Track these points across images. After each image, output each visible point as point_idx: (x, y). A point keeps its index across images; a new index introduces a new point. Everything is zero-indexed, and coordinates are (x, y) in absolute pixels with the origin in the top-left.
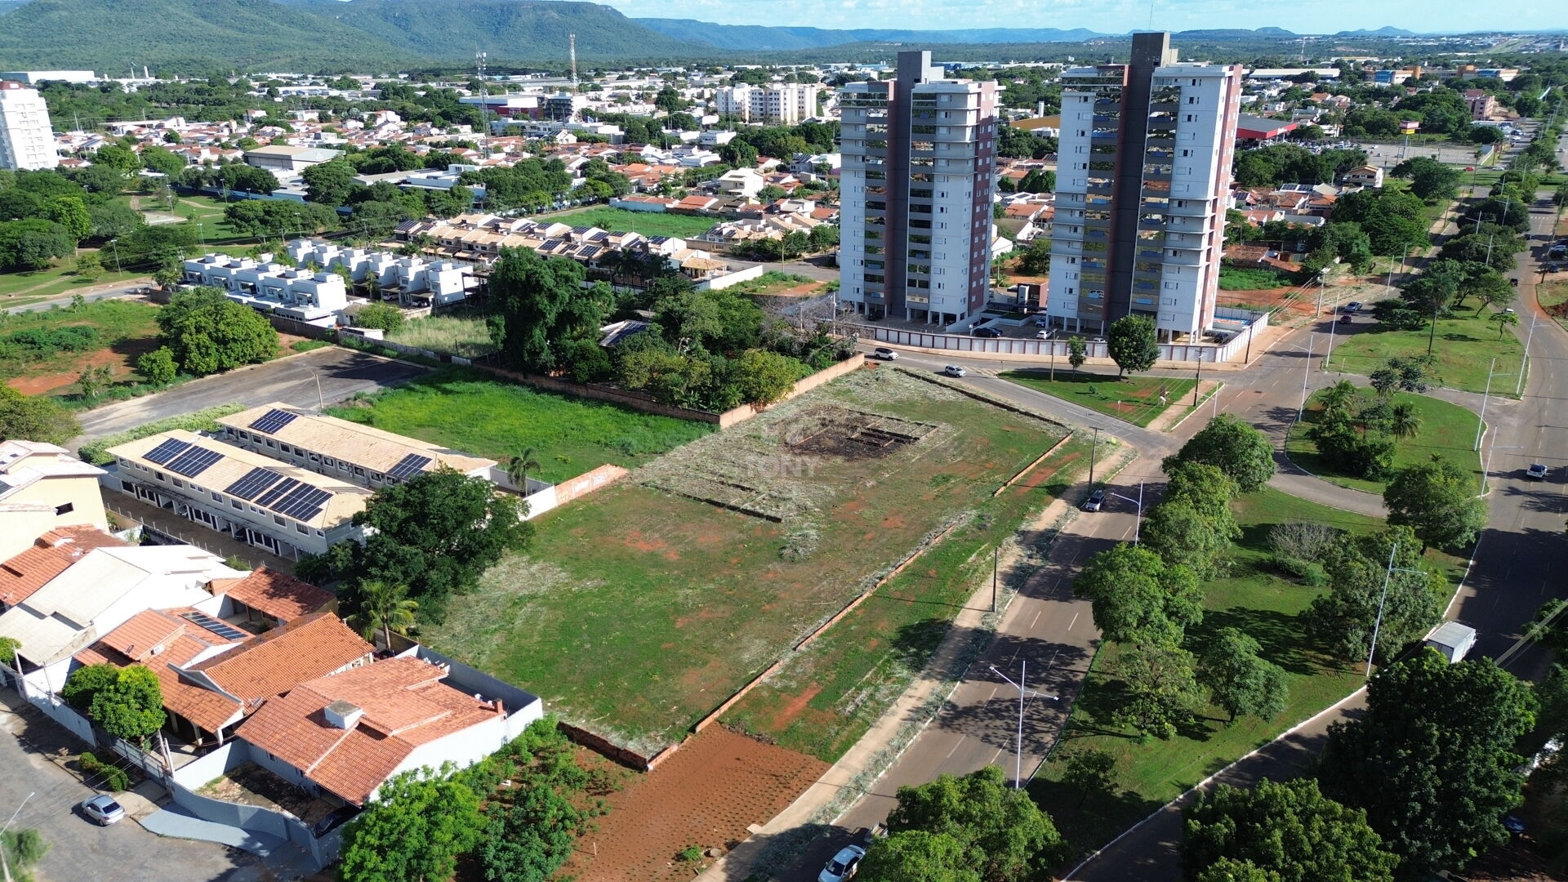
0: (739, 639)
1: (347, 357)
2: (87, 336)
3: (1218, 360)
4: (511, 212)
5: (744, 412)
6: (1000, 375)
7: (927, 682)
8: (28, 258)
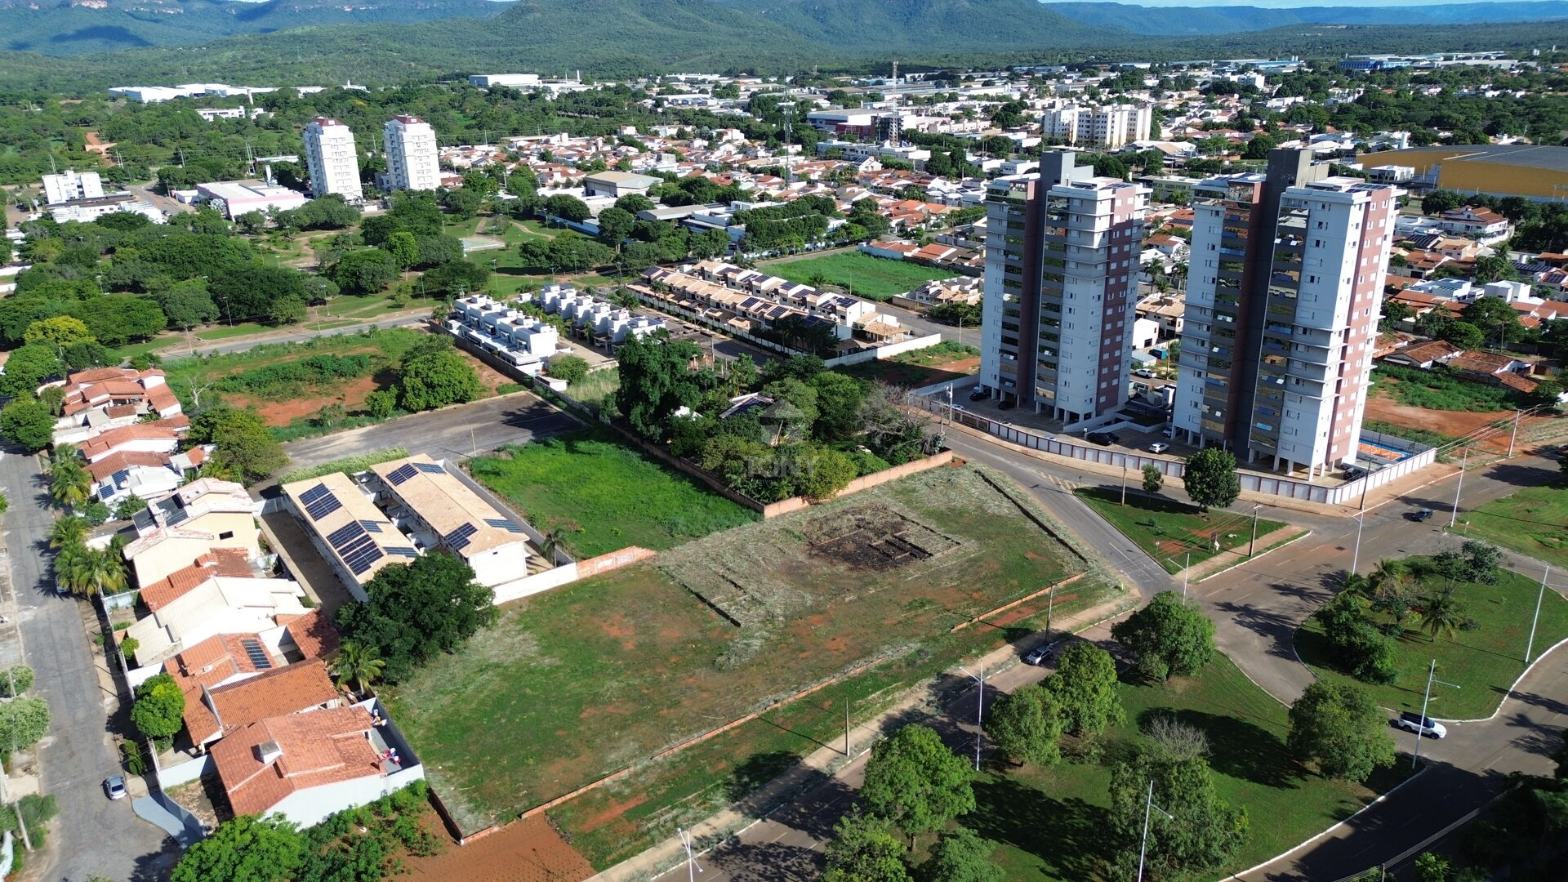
0: (620, 738)
1: (531, 403)
2: (361, 365)
3: (1330, 500)
4: (765, 253)
5: (796, 504)
6: (1077, 491)
7: (732, 814)
8: (363, 283)
